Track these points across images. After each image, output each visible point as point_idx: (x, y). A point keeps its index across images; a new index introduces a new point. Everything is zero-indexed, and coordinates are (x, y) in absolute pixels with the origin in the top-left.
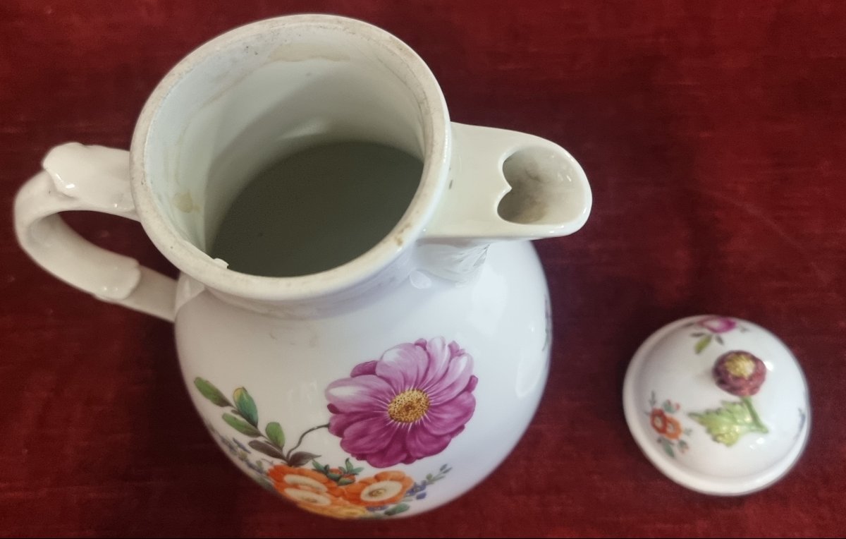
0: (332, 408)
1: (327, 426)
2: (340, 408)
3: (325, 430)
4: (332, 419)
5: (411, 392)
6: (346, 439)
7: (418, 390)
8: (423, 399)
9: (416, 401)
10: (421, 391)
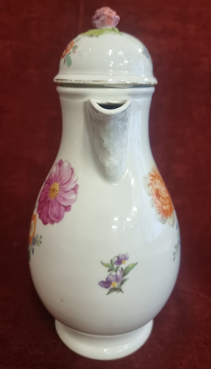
7: (60, 187)
8: (58, 192)
9: (56, 190)
10: (59, 188)
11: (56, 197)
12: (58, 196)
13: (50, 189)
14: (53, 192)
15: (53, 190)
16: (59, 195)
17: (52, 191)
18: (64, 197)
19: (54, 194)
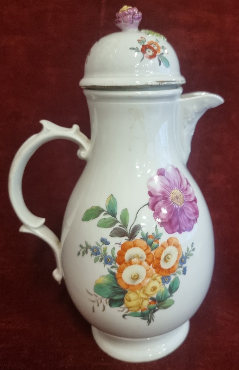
0: (150, 194)
1: (148, 204)
2: (153, 193)
3: (147, 206)
4: (150, 199)
5: (177, 190)
6: (155, 212)
7: (179, 190)
8: (181, 195)
9: (179, 196)
10: (180, 192)
11: (184, 200)
12: (185, 198)
13: (172, 200)
14: (178, 200)
15: (176, 198)
16: (185, 196)
17: (176, 200)
18: (188, 194)
19: (180, 200)
